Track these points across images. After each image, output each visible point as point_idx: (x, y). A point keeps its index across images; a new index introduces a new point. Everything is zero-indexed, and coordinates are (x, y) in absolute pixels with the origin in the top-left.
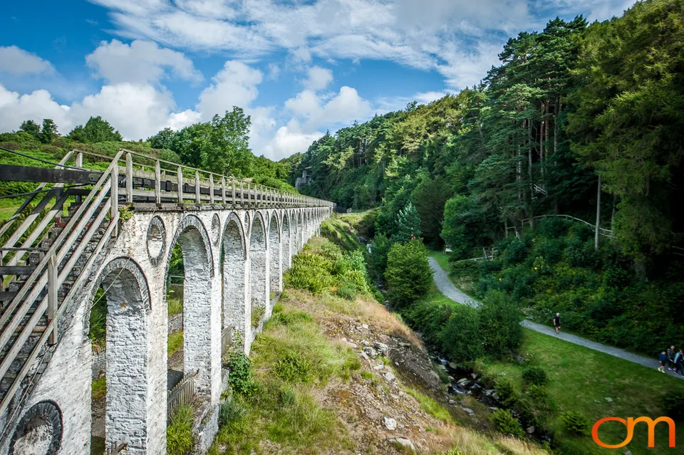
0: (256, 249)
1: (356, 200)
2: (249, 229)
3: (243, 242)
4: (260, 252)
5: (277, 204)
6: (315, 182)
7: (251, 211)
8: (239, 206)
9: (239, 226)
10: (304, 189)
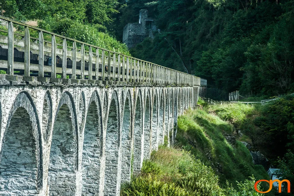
0: (57, 167)
1: (249, 75)
2: (49, 126)
3: (37, 152)
4: (64, 174)
5: (100, 78)
6: (164, 34)
7: (54, 90)
8: (35, 81)
9: (33, 119)
10: (140, 47)
